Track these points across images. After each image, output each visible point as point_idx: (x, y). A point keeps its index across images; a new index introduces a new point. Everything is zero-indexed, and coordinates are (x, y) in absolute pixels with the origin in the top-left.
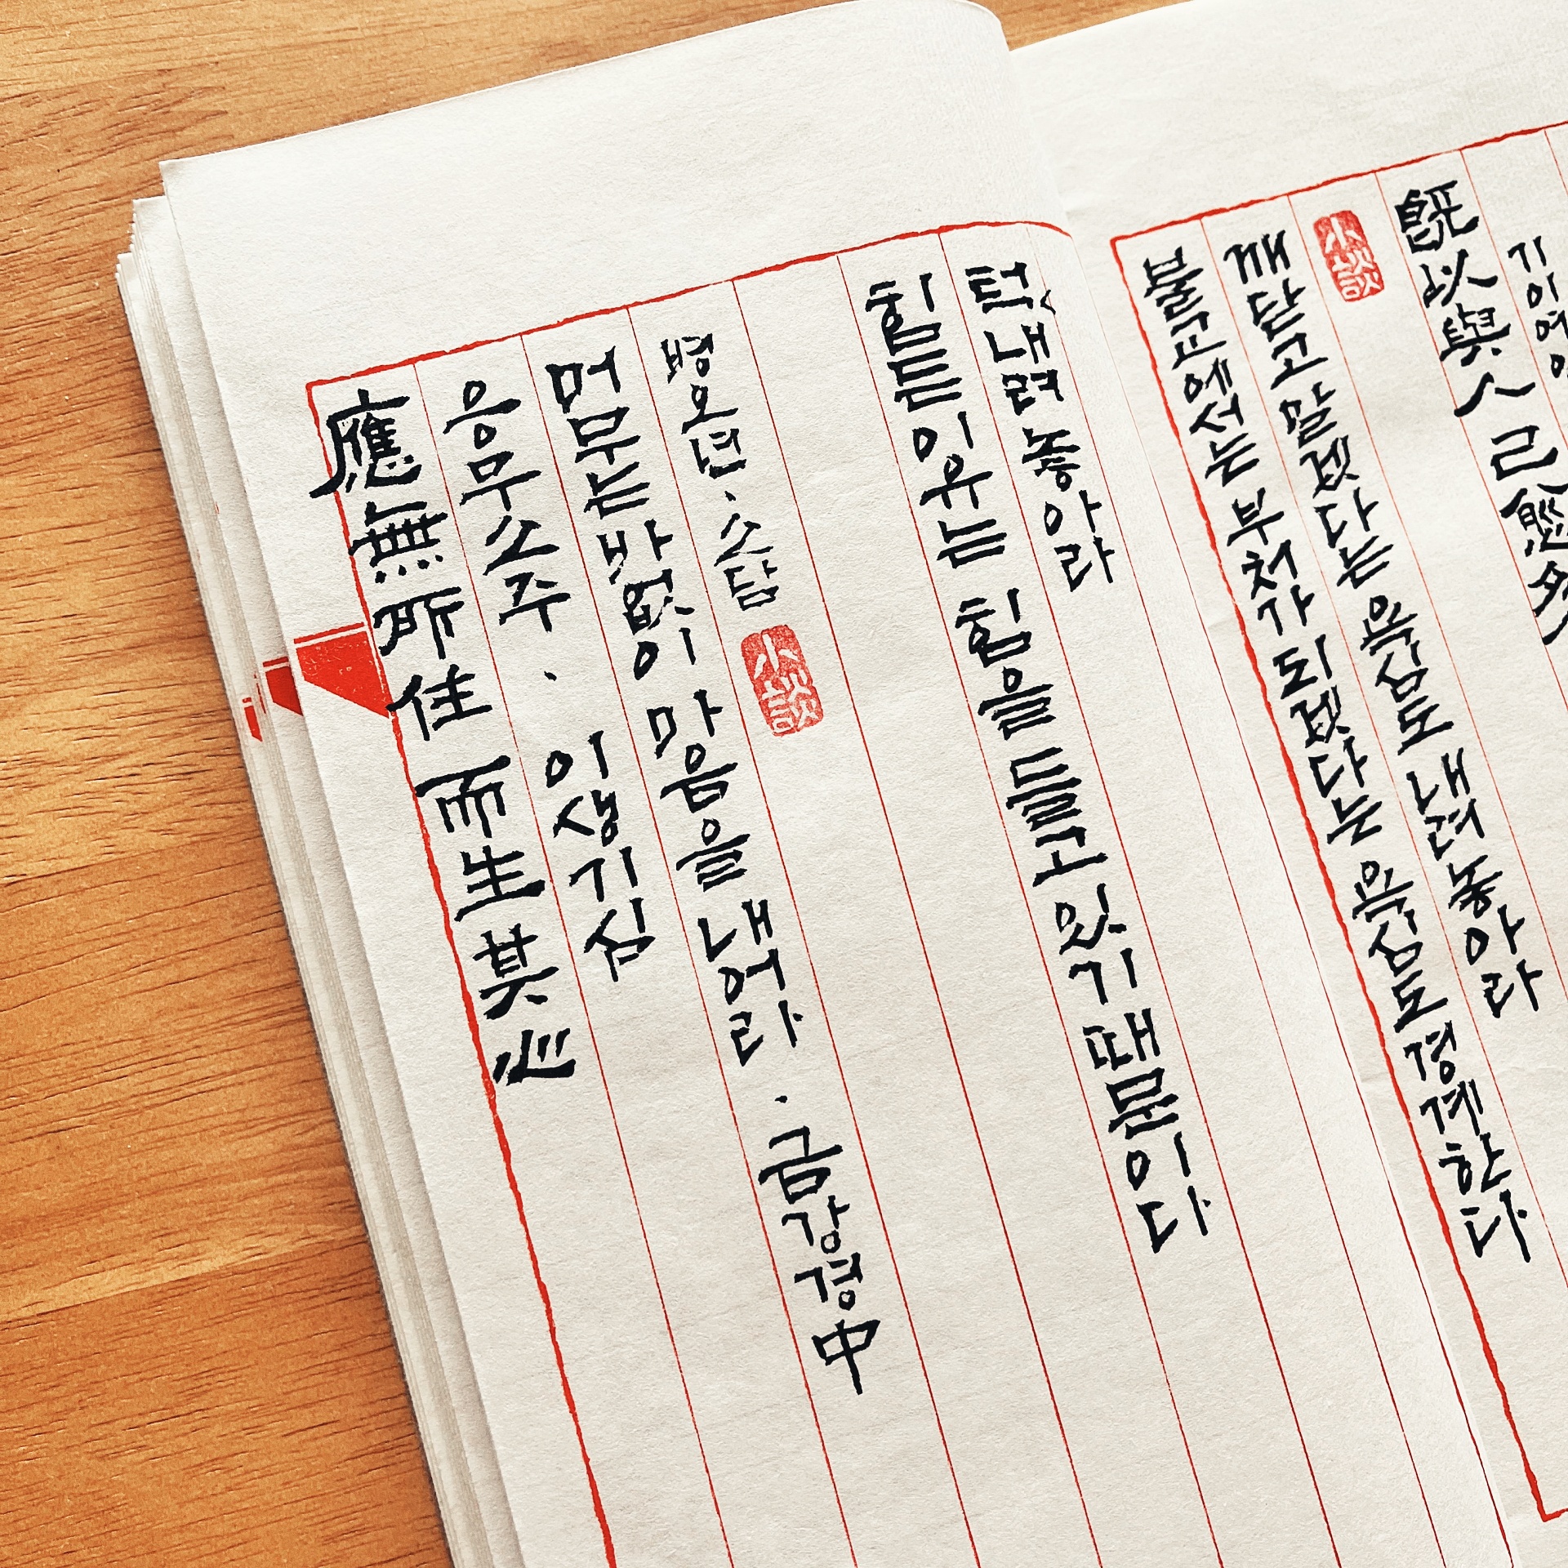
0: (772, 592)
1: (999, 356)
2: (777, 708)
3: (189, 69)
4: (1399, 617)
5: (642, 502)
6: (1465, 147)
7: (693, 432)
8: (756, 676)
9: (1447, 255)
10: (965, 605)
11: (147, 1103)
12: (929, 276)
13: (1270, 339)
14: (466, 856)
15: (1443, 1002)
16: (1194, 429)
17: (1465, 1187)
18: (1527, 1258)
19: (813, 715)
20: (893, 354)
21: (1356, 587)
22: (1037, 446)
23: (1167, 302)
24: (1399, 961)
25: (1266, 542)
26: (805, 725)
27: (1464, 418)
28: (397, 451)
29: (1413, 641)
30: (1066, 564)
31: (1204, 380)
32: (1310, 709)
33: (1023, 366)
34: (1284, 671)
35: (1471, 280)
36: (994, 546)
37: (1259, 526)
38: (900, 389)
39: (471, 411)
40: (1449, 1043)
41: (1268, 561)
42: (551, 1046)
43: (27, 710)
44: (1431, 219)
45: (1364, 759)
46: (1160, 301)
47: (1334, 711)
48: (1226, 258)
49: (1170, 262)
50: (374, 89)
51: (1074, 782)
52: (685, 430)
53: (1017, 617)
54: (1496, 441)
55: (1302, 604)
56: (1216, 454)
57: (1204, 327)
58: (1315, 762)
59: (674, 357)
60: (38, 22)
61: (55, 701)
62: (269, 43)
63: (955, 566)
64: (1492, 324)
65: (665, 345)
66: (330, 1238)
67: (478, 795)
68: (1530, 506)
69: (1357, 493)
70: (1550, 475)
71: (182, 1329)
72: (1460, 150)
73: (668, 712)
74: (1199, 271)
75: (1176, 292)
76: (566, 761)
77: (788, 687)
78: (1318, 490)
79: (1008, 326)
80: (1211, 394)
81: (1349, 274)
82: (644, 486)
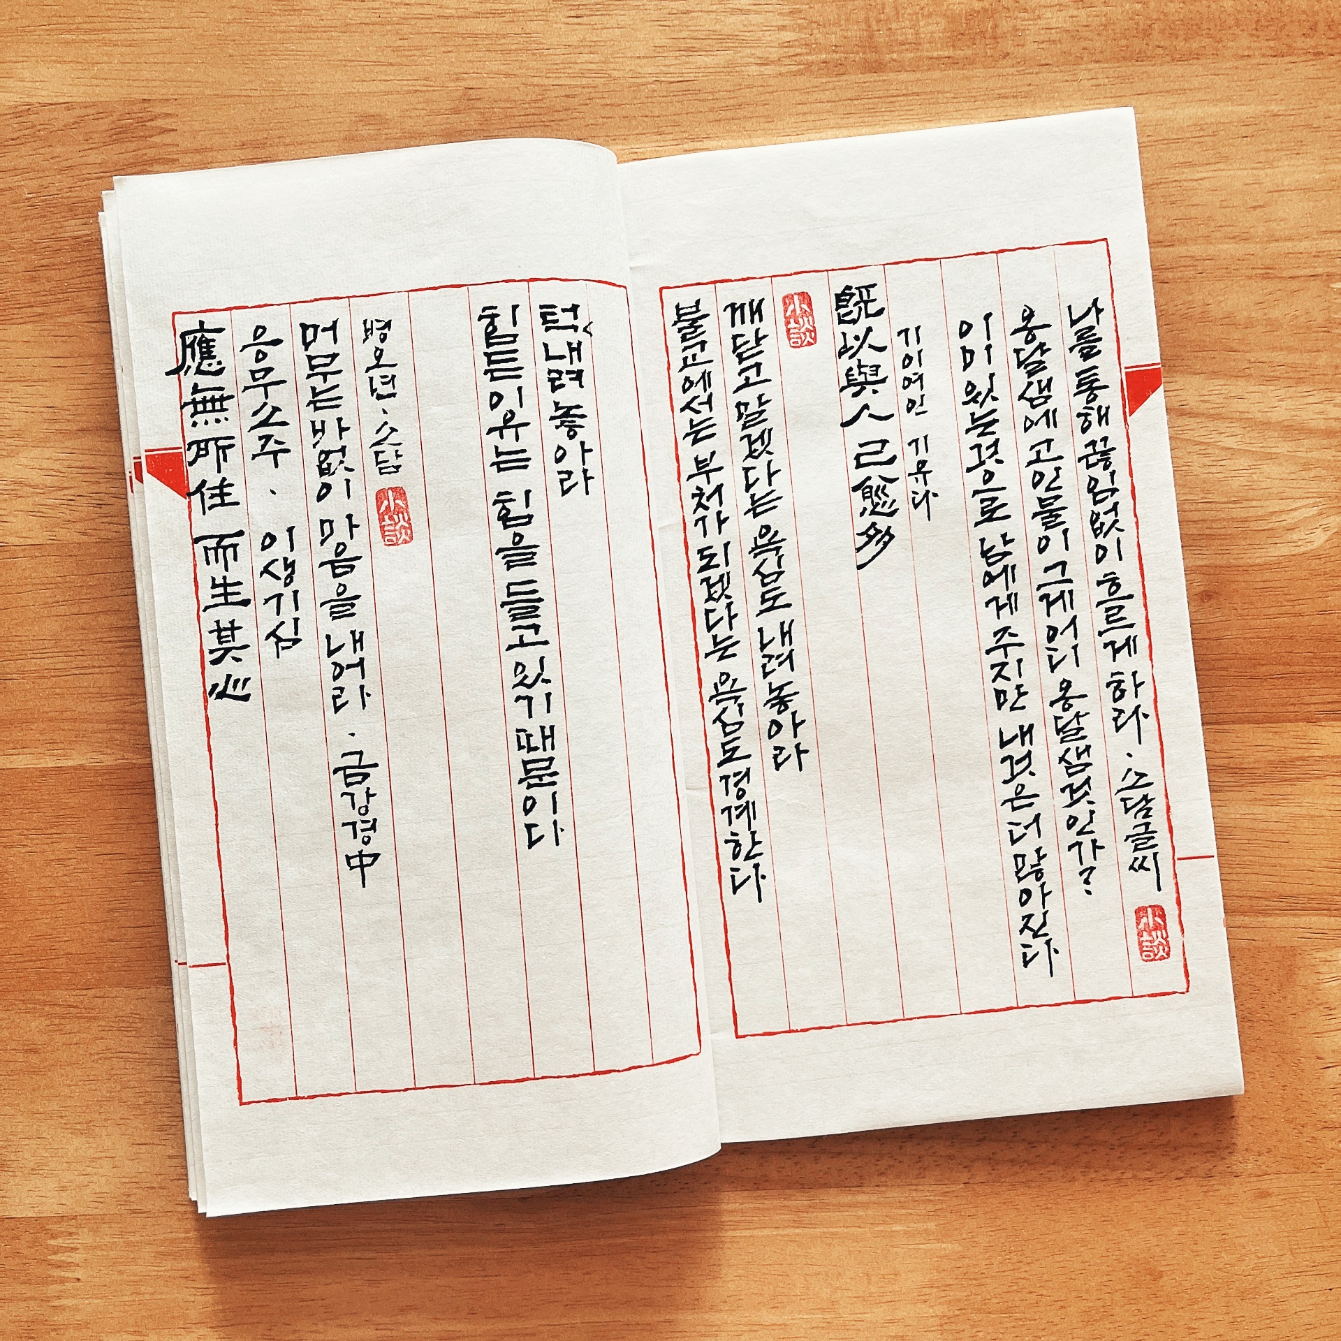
0: (398, 467)
1: (548, 358)
2: (389, 531)
3: (160, 101)
4: (776, 539)
5: (338, 406)
6: (887, 264)
7: (371, 373)
8: (381, 511)
9: (860, 329)
10: (500, 494)
11: (53, 674)
12: (517, 306)
13: (740, 363)
14: (213, 579)
15: (749, 756)
16: (682, 410)
17: (735, 856)
18: (760, 900)
19: (407, 538)
20: (488, 347)
21: (754, 517)
22: (560, 412)
23: (684, 331)
24: (728, 729)
25: (709, 483)
26: (402, 543)
27: (846, 428)
28: (214, 357)
29: (780, 554)
30: (562, 481)
31: (695, 382)
32: (712, 582)
33: (563, 365)
34: (702, 558)
35: (871, 346)
36: (523, 464)
37: (707, 473)
38: (488, 368)
39: (256, 342)
40: (746, 779)
41: (707, 494)
42: (240, 685)
43: (21, 455)
44: (855, 305)
45: (736, 615)
46: (680, 330)
47: (725, 585)
48: (725, 310)
49: (691, 307)
50: (261, 128)
51: (540, 600)
52: (367, 371)
53: (527, 506)
54: (861, 445)
55: (721, 522)
56: (692, 426)
57: (703, 350)
58: (707, 612)
59: (369, 329)
60: (80, 60)
61: (37, 452)
62: (207, 92)
63: (498, 472)
64: (876, 375)
65: (365, 322)
66: (134, 761)
67: (225, 548)
68: (871, 487)
69: (769, 463)
70: (888, 471)
71: (54, 792)
72: (884, 265)
73: (331, 522)
74: (708, 315)
75: (691, 326)
76: (273, 539)
77: (397, 521)
78: (747, 457)
79: (558, 341)
80: (697, 390)
81: (797, 331)
82: (340, 398)
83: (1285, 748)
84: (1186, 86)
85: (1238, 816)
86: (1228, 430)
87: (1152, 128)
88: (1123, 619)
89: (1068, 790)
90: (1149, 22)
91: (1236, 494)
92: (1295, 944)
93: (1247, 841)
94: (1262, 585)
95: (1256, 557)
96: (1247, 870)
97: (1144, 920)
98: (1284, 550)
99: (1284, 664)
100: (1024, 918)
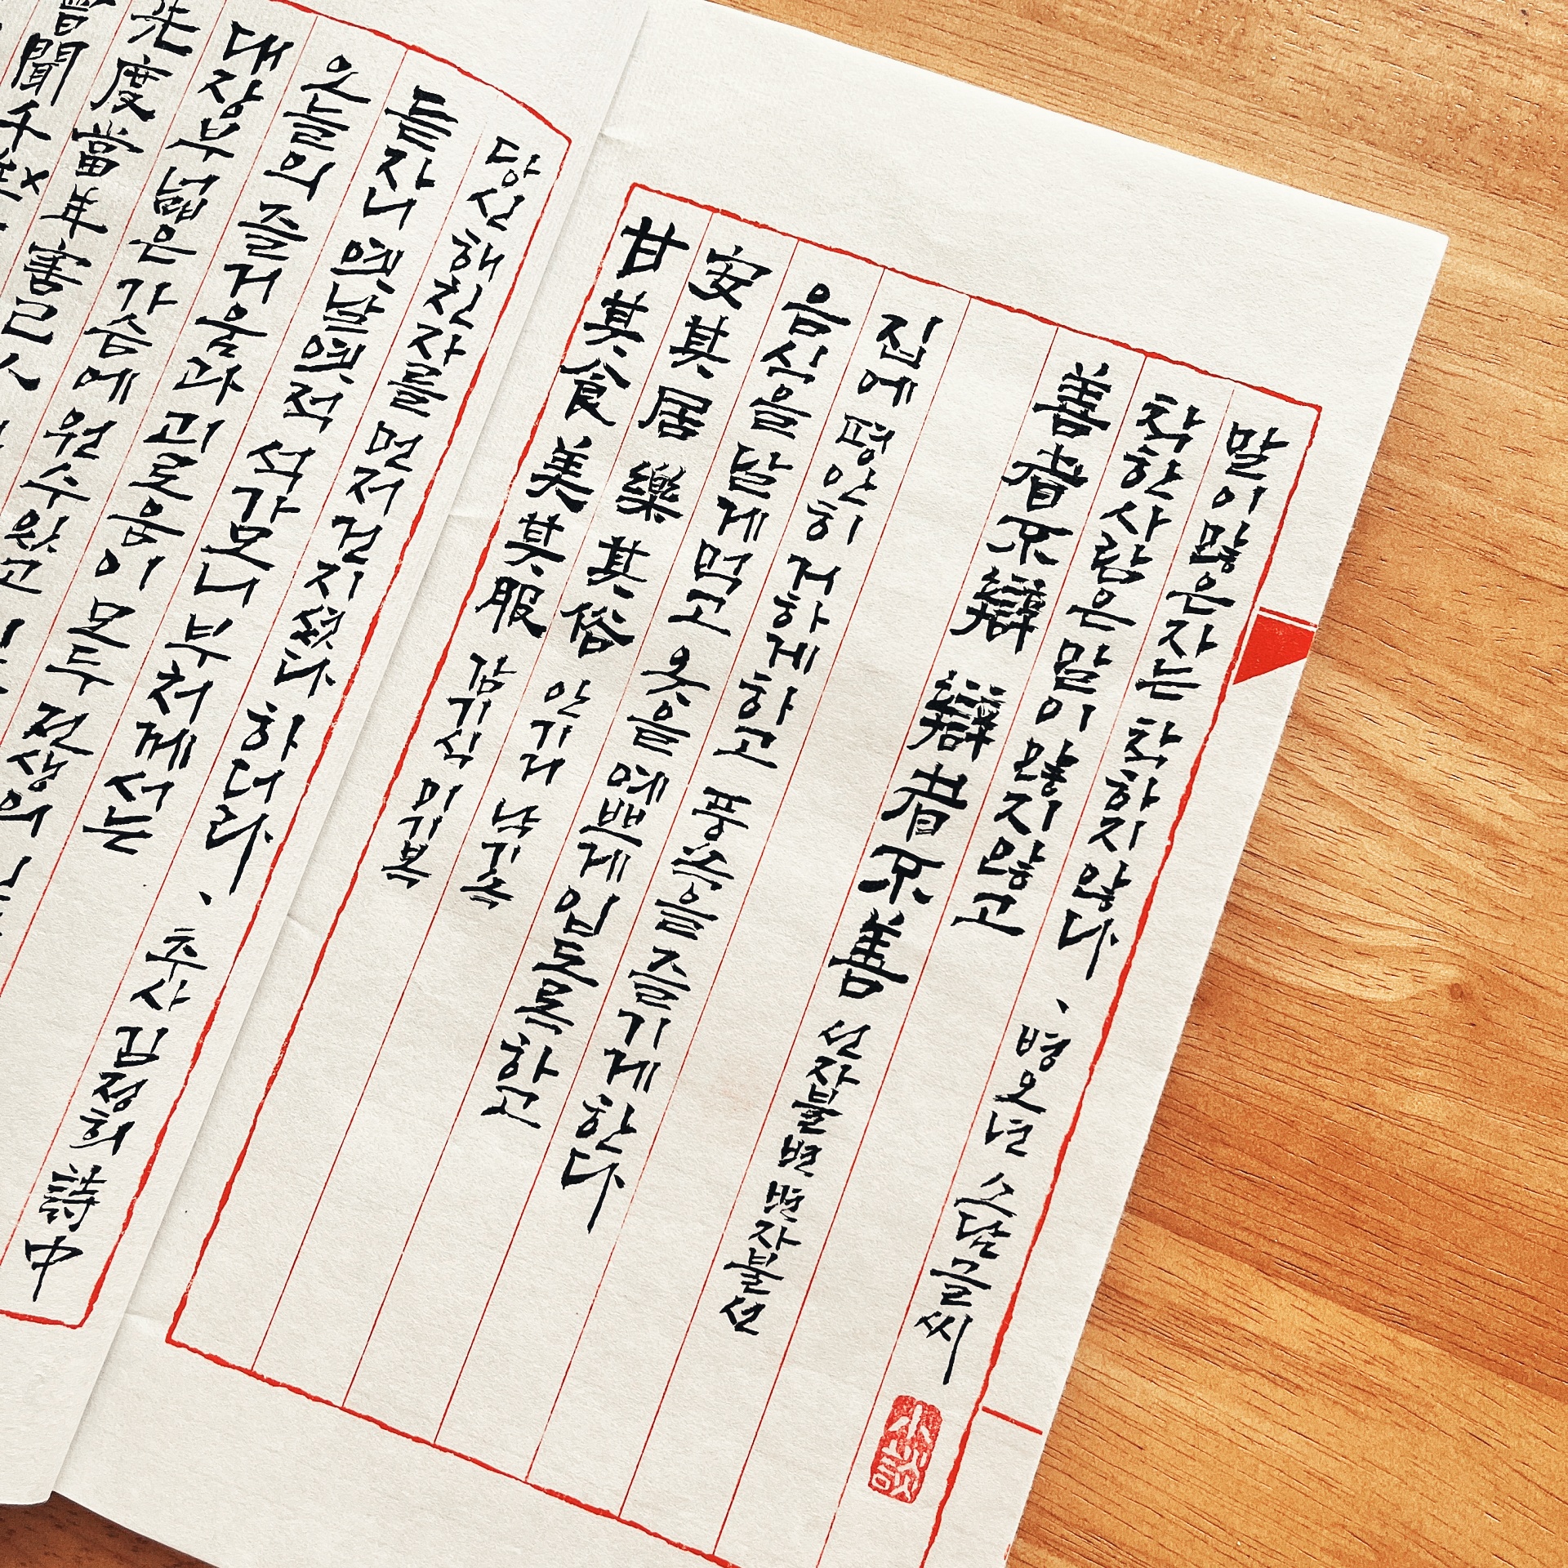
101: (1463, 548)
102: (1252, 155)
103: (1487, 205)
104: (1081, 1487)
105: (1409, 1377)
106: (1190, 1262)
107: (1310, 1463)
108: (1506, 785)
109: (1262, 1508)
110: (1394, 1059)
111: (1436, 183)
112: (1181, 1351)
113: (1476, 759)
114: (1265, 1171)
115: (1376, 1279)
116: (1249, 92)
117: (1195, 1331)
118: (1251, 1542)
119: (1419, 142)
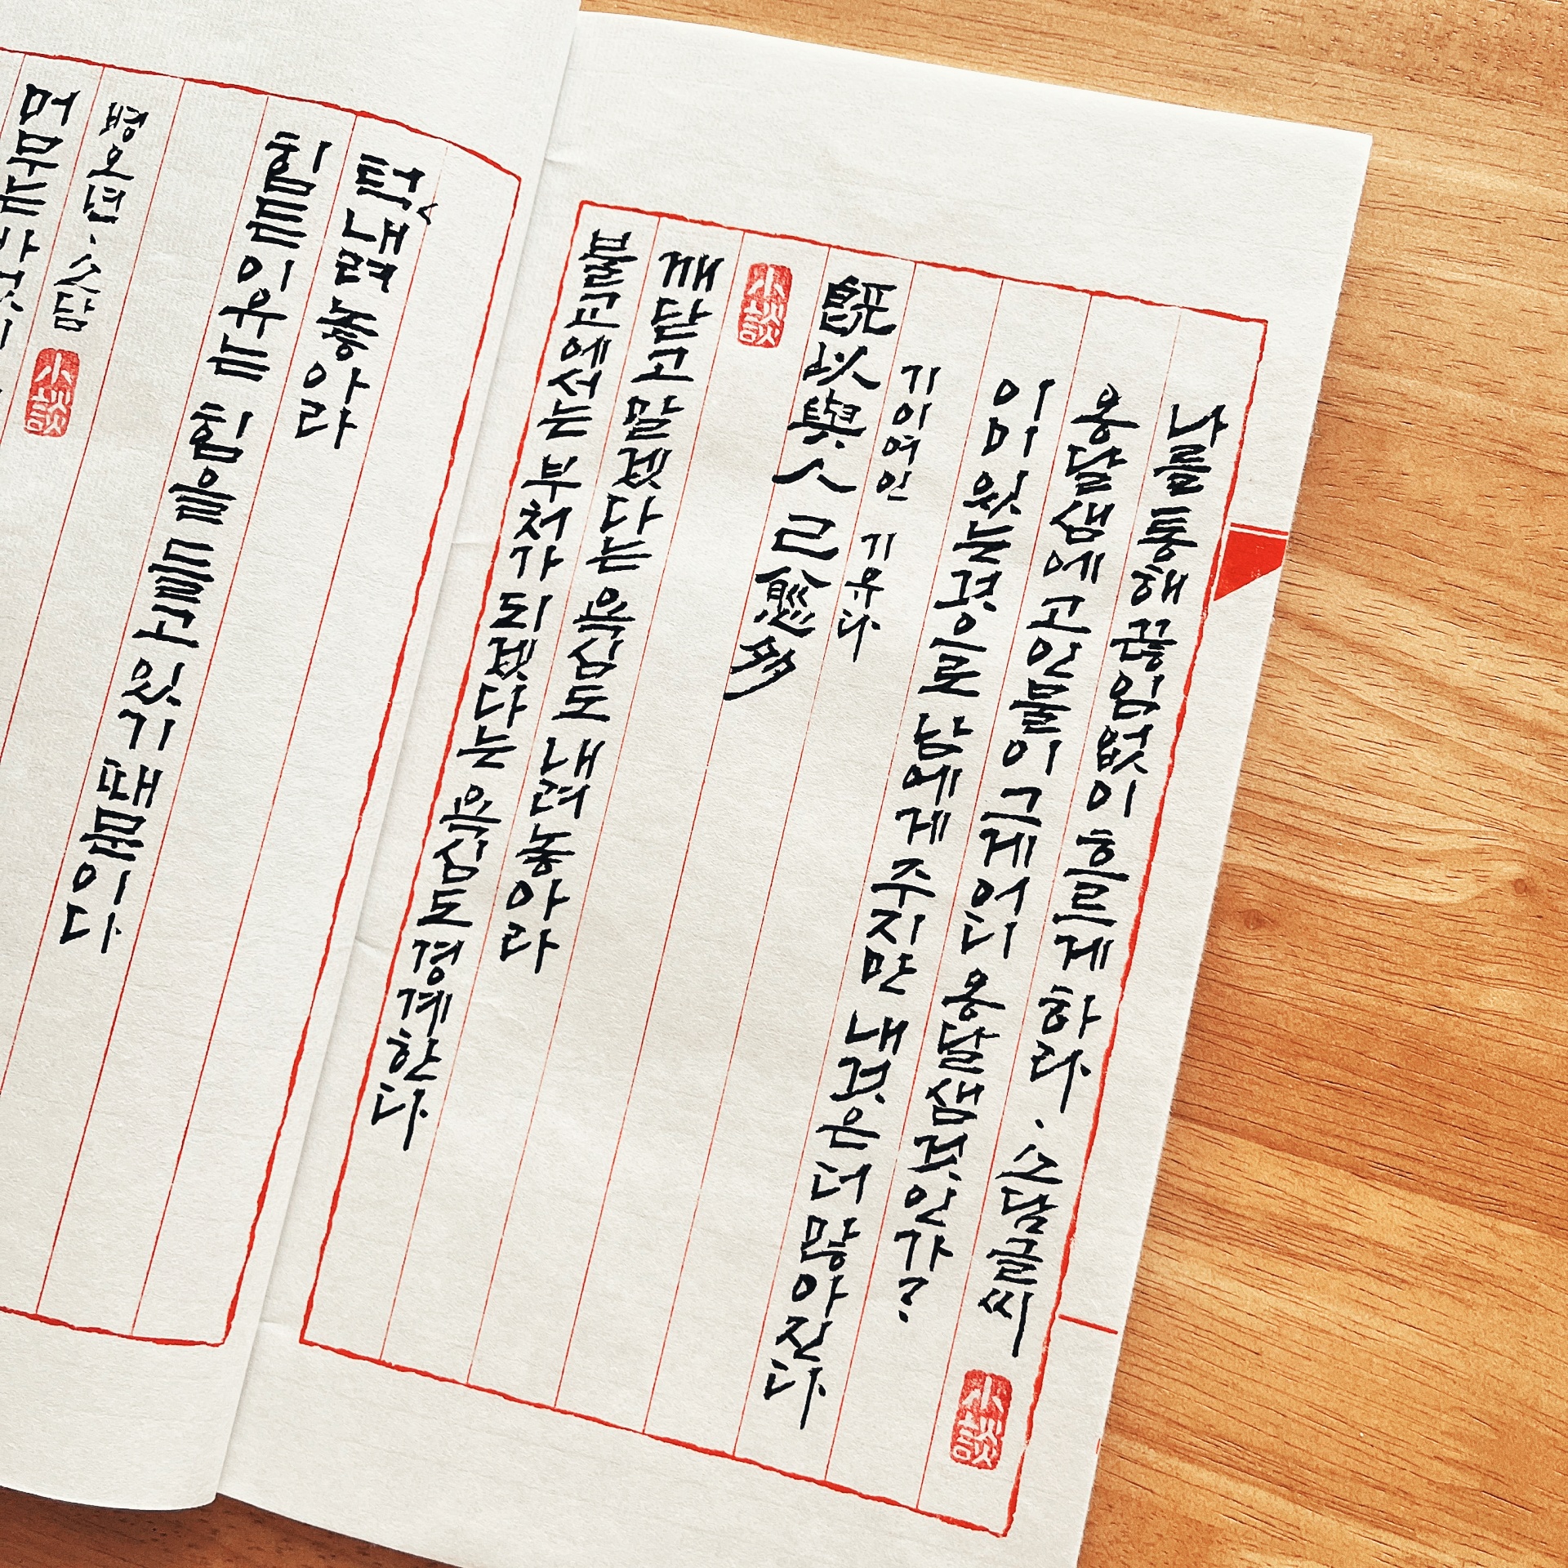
0: (82, 324)
1: (348, 232)
2: (38, 411)
4: (619, 614)
5: (34, 213)
6: (923, 262)
7: (94, 180)
8: (37, 380)
9: (849, 346)
10: (207, 406)
12: (329, 145)
13: (657, 341)
15: (468, 924)
16: (552, 383)
17: (394, 1068)
18: (406, 1147)
19: (58, 430)
20: (265, 191)
21: (600, 572)
22: (337, 316)
23: (593, 272)
24: (452, 873)
25: (552, 500)
26: (49, 434)
27: (778, 486)
29: (618, 638)
30: (304, 415)
31: (583, 348)
32: (506, 646)
33: (368, 250)
34: (504, 607)
35: (856, 376)
36: (255, 373)
37: (555, 485)
38: (256, 220)
40: (451, 957)
41: (543, 516)
44: (853, 308)
45: (523, 707)
46: (588, 268)
47: (524, 658)
48: (661, 259)
49: (615, 240)
51: (208, 578)
52: (90, 176)
53: (239, 435)
55: (550, 563)
56: (557, 411)
57: (610, 306)
58: (485, 689)
59: (114, 118)
63: (216, 373)
64: (850, 420)
65: (113, 105)
68: (784, 584)
69: (650, 500)
72: (916, 262)
74: (633, 259)
75: (605, 267)
77: (53, 400)
78: (620, 481)
79: (372, 214)
80: (582, 361)
81: (756, 320)
82: (41, 202)
83: (1303, 1201)
84: (1477, 137)
85: (1191, 1283)
86: (1375, 675)
87: (1402, 184)
88: (1100, 907)
89: (926, 1144)
90: (1449, 28)
91: (1355, 778)
92: (1217, 1524)
93: (1192, 1329)
94: (1349, 931)
95: (1355, 886)
96: (1176, 1375)
97: (975, 1394)
98: (1402, 890)
99: (1346, 1069)
100: (790, 1319)
101: (1484, 453)
102: (1233, 91)
103: (1474, 110)
104: (1204, 1396)
105: (1511, 1262)
106: (1286, 1173)
107: (1423, 1352)
108: (1550, 680)
109: (1381, 1400)
110: (1465, 959)
111: (1420, 94)
112: (1286, 1258)
113: (1517, 658)
114: (1350, 1079)
115: (1468, 1172)
116: (1224, 29)
117: (1298, 1238)
118: (1374, 1433)
119: (1399, 56)
